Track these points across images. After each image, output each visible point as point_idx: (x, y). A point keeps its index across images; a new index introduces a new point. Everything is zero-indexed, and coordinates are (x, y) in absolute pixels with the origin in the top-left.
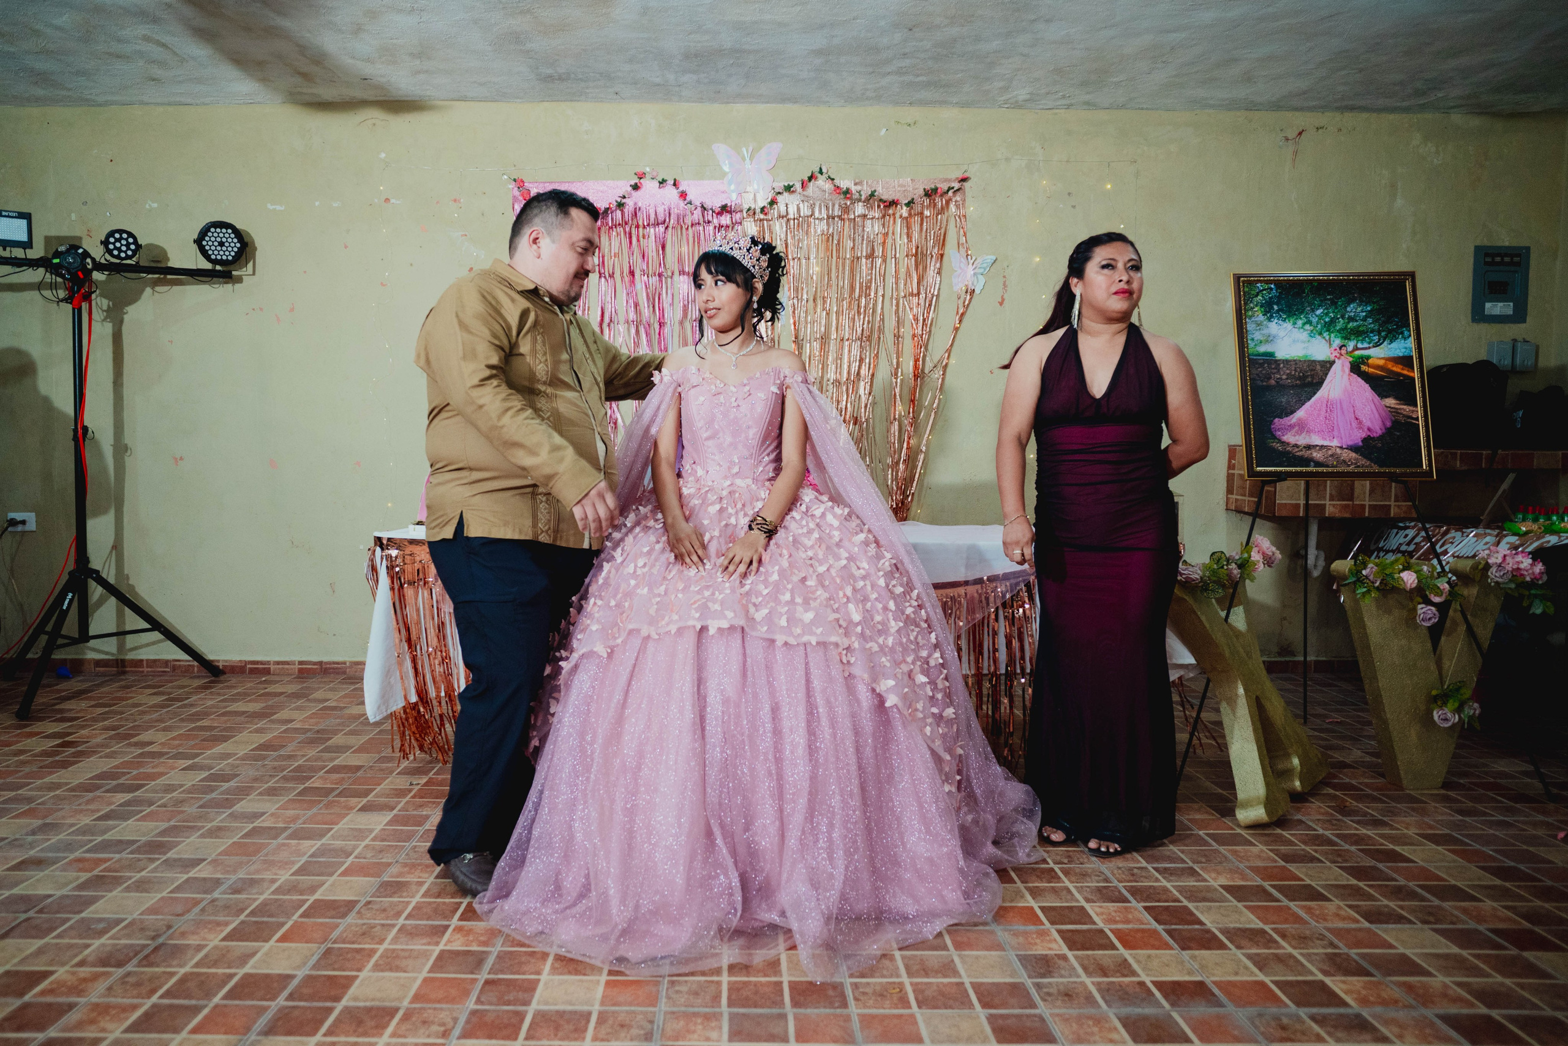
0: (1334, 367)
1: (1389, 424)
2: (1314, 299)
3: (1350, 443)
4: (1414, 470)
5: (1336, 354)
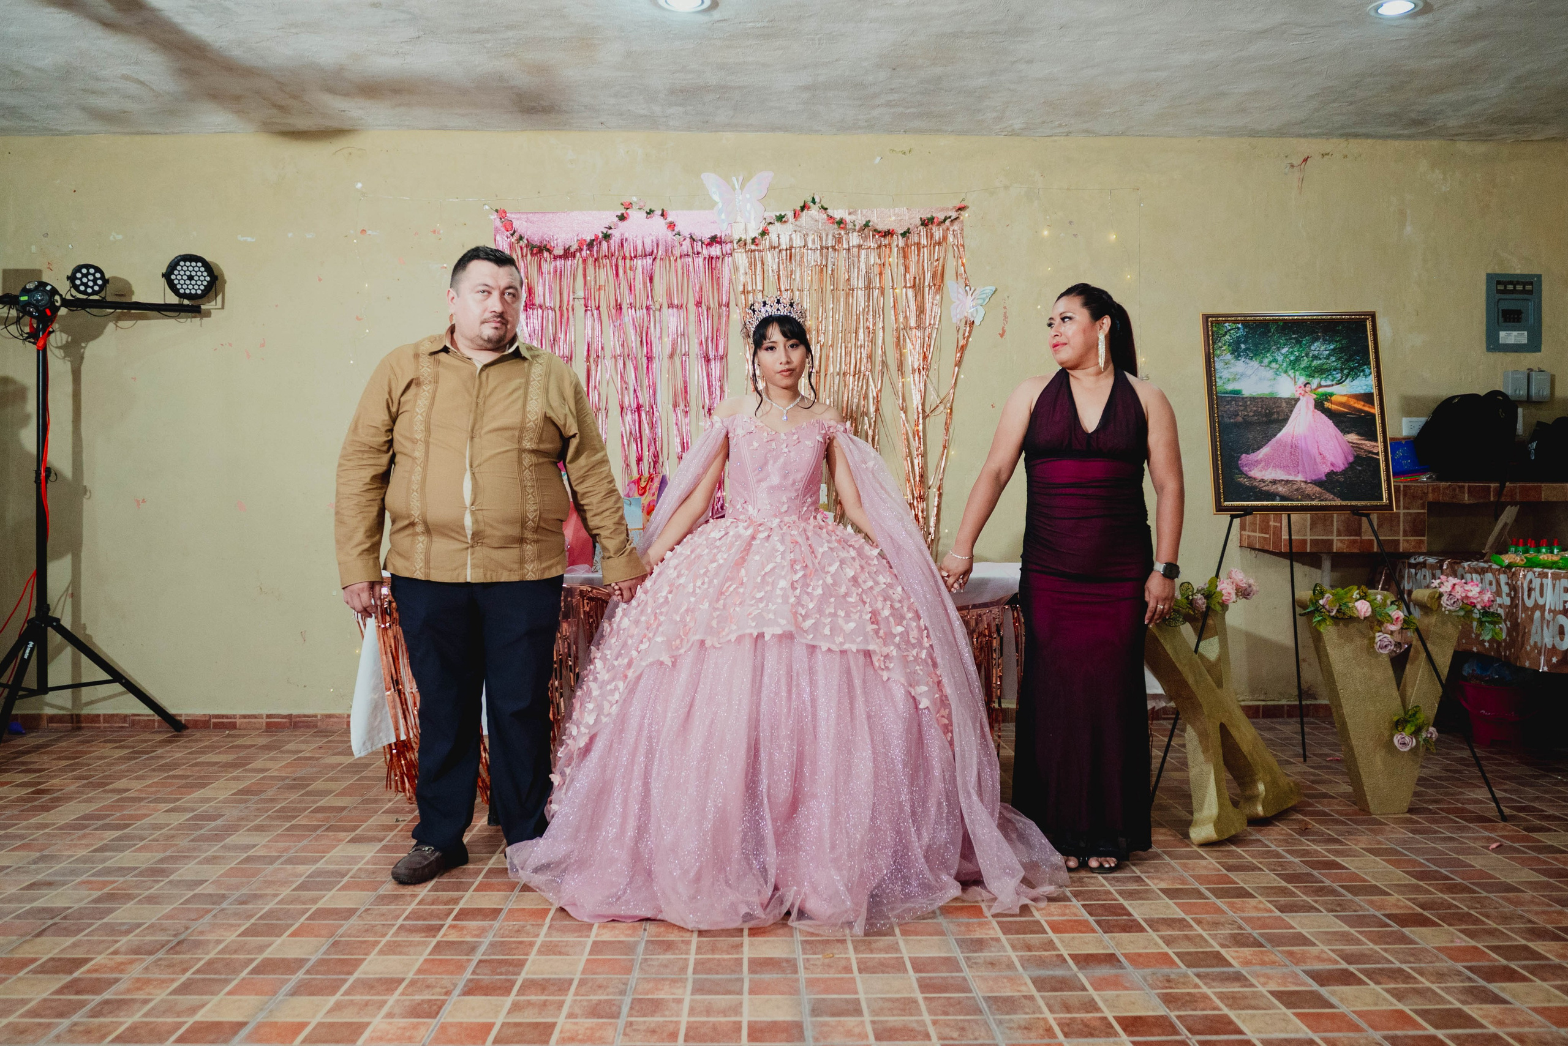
0: (1299, 404)
1: (1351, 459)
2: (1279, 338)
3: (1314, 478)
4: (1374, 503)
5: (1301, 391)
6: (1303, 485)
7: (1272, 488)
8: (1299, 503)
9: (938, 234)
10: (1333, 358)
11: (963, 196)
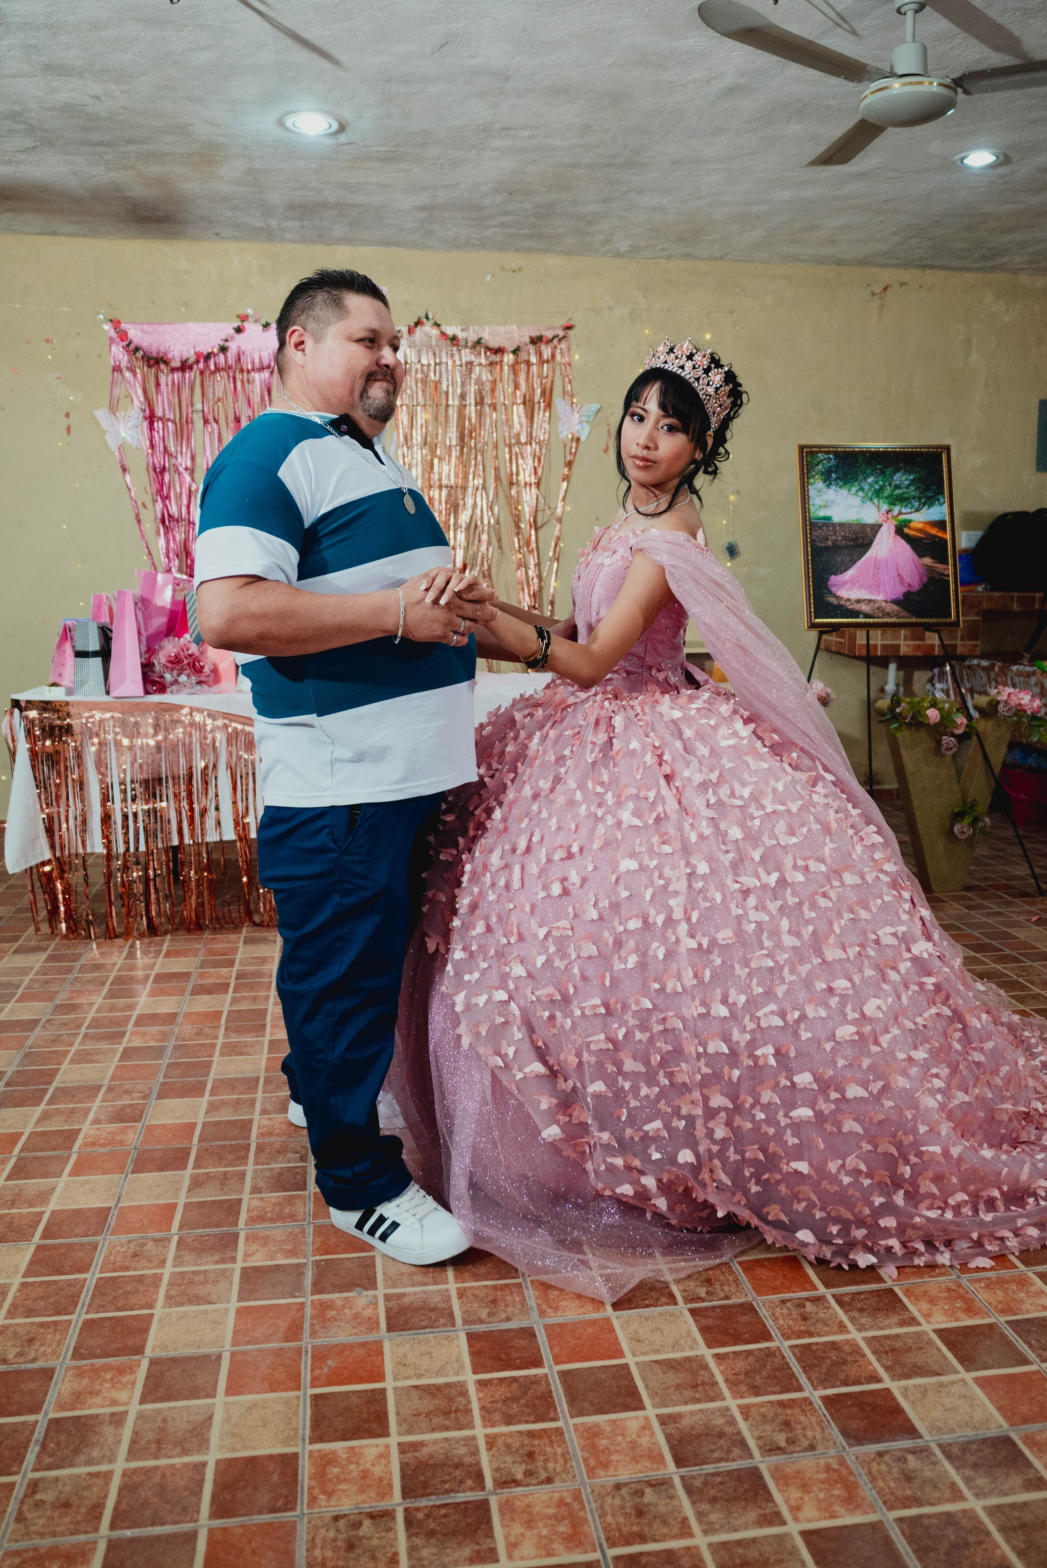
0: (882, 529)
1: (926, 580)
2: (866, 468)
3: (893, 597)
4: (944, 620)
5: (884, 518)
6: (884, 604)
7: (856, 607)
8: (880, 620)
9: (547, 352)
10: (912, 488)
11: (570, 315)
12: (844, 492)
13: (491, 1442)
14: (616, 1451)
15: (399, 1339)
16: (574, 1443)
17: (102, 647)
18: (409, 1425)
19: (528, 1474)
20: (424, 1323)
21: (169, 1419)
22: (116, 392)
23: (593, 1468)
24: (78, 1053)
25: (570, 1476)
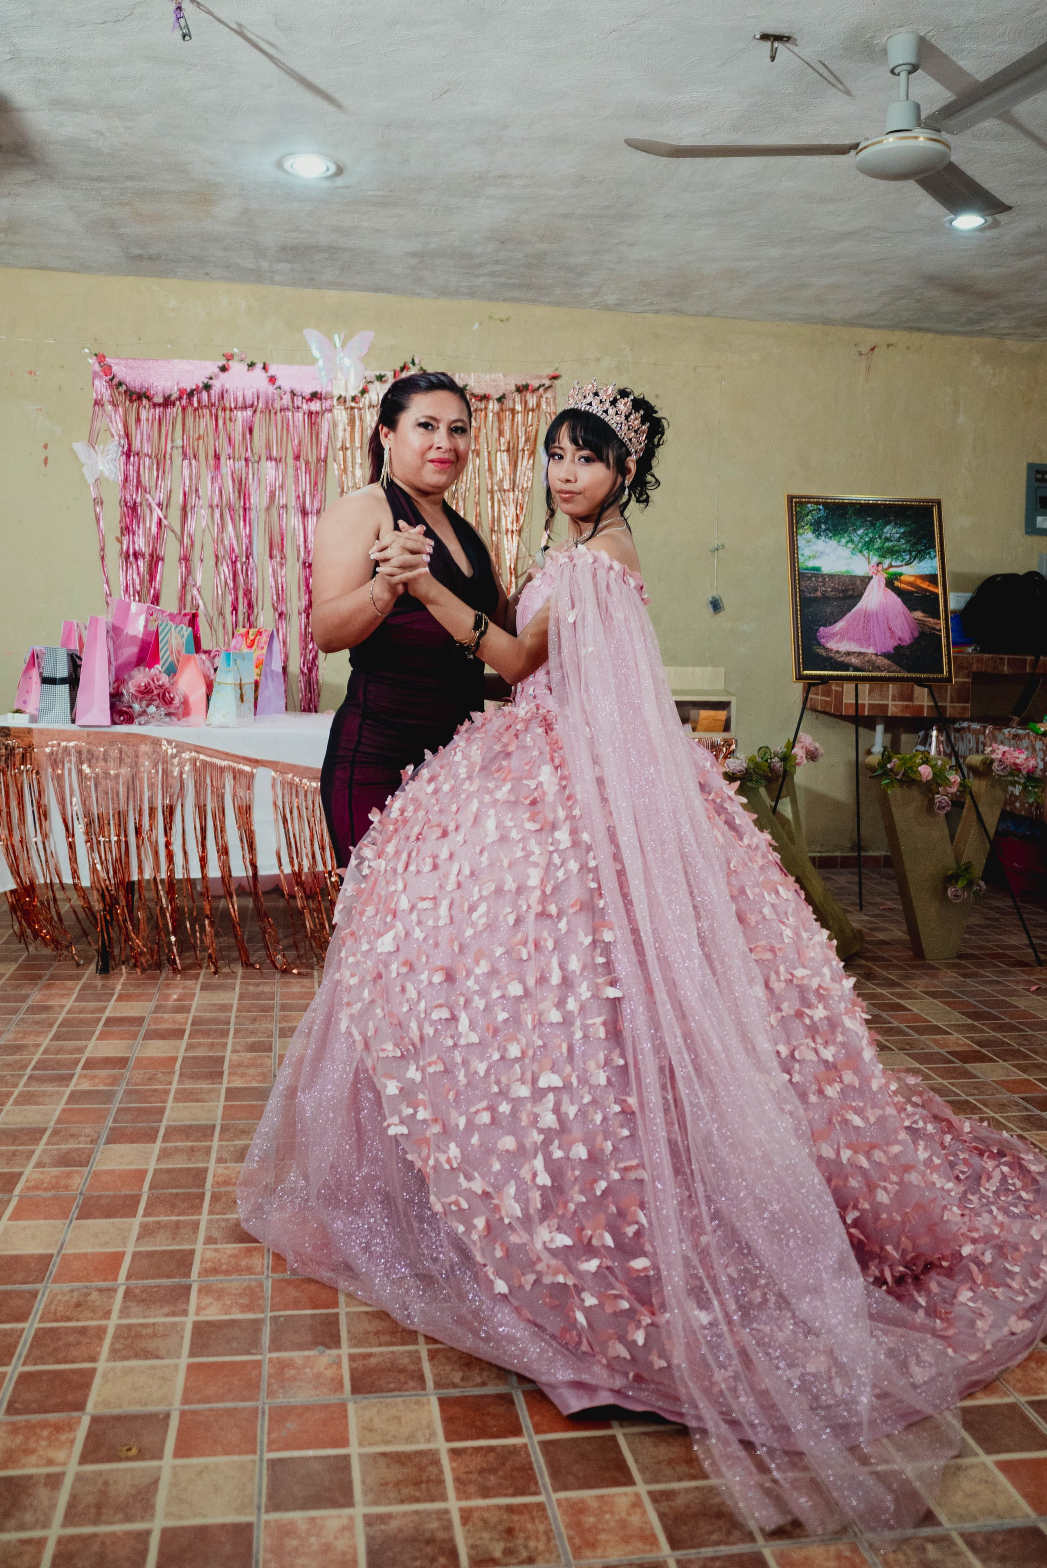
0: (872, 581)
1: (916, 634)
2: (857, 520)
3: (884, 651)
4: (936, 675)
5: (874, 570)
8: (870, 674)
9: (532, 401)
10: (903, 541)
11: (556, 365)
12: (833, 543)
13: (466, 1516)
14: (604, 1530)
15: (365, 1402)
16: (558, 1519)
17: (70, 675)
18: (377, 1494)
19: (508, 1552)
20: (392, 1386)
21: (111, 1482)
22: (98, 425)
23: (580, 1547)
24: (21, 1094)
25: (554, 1556)
